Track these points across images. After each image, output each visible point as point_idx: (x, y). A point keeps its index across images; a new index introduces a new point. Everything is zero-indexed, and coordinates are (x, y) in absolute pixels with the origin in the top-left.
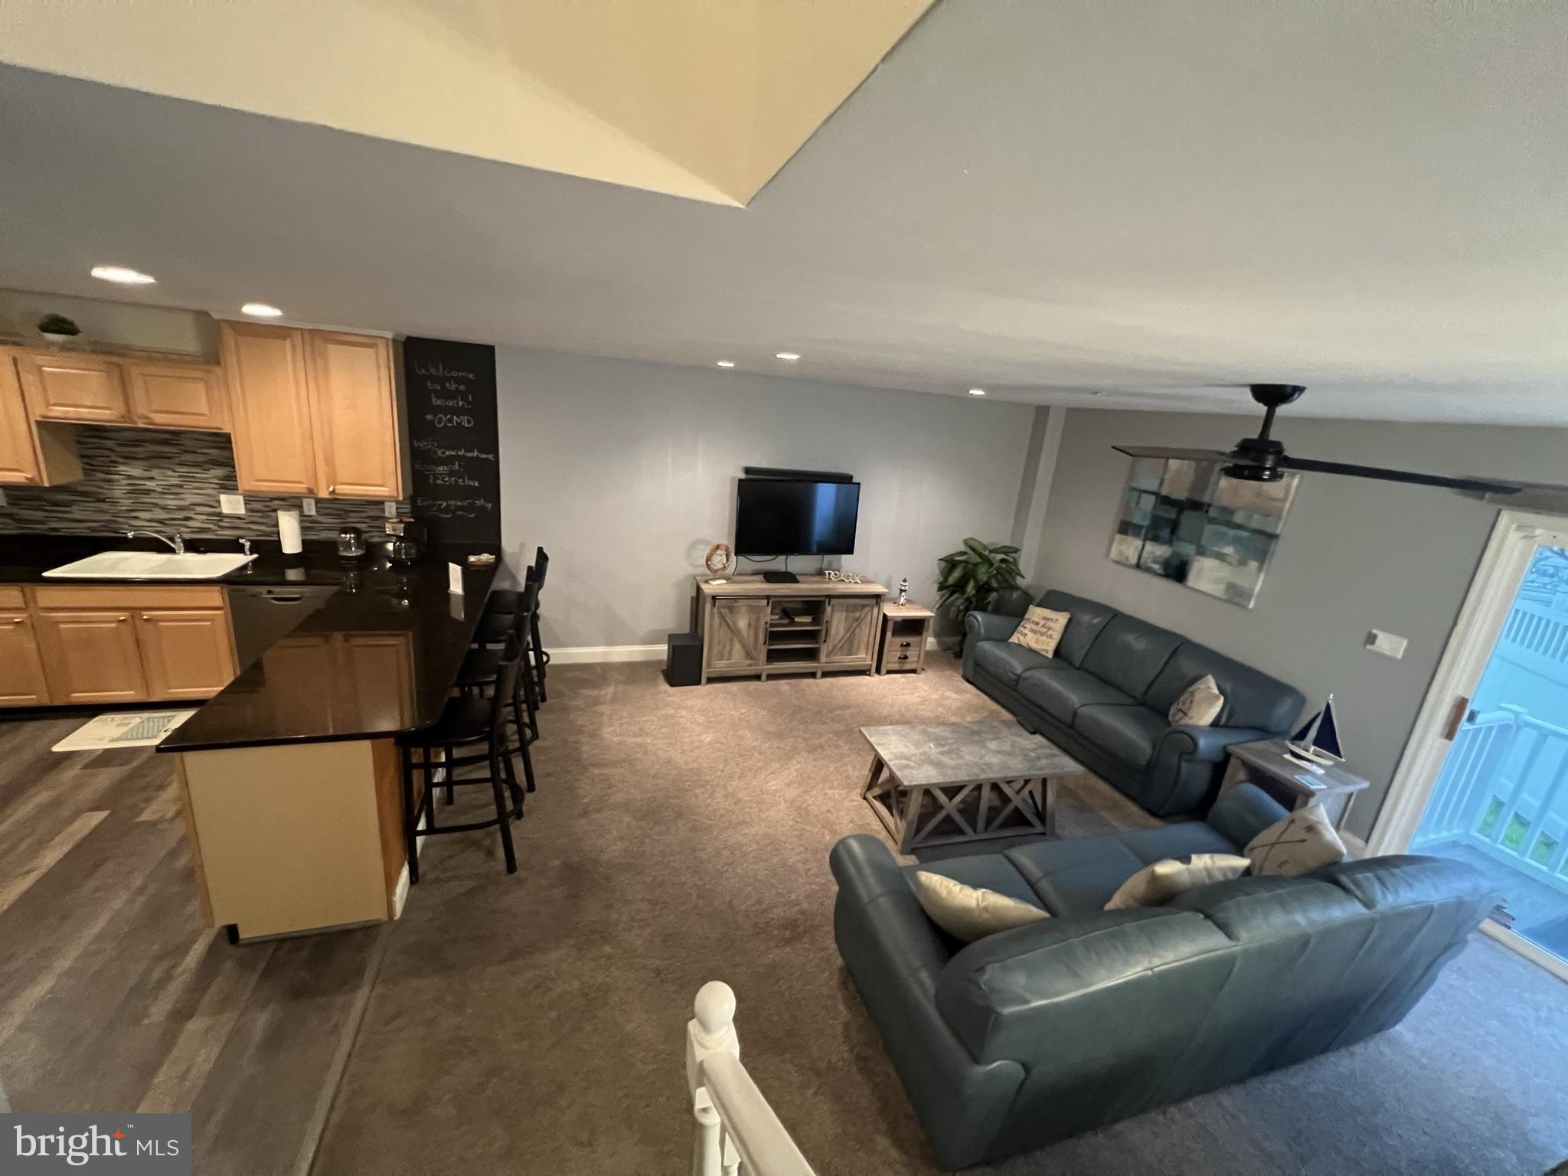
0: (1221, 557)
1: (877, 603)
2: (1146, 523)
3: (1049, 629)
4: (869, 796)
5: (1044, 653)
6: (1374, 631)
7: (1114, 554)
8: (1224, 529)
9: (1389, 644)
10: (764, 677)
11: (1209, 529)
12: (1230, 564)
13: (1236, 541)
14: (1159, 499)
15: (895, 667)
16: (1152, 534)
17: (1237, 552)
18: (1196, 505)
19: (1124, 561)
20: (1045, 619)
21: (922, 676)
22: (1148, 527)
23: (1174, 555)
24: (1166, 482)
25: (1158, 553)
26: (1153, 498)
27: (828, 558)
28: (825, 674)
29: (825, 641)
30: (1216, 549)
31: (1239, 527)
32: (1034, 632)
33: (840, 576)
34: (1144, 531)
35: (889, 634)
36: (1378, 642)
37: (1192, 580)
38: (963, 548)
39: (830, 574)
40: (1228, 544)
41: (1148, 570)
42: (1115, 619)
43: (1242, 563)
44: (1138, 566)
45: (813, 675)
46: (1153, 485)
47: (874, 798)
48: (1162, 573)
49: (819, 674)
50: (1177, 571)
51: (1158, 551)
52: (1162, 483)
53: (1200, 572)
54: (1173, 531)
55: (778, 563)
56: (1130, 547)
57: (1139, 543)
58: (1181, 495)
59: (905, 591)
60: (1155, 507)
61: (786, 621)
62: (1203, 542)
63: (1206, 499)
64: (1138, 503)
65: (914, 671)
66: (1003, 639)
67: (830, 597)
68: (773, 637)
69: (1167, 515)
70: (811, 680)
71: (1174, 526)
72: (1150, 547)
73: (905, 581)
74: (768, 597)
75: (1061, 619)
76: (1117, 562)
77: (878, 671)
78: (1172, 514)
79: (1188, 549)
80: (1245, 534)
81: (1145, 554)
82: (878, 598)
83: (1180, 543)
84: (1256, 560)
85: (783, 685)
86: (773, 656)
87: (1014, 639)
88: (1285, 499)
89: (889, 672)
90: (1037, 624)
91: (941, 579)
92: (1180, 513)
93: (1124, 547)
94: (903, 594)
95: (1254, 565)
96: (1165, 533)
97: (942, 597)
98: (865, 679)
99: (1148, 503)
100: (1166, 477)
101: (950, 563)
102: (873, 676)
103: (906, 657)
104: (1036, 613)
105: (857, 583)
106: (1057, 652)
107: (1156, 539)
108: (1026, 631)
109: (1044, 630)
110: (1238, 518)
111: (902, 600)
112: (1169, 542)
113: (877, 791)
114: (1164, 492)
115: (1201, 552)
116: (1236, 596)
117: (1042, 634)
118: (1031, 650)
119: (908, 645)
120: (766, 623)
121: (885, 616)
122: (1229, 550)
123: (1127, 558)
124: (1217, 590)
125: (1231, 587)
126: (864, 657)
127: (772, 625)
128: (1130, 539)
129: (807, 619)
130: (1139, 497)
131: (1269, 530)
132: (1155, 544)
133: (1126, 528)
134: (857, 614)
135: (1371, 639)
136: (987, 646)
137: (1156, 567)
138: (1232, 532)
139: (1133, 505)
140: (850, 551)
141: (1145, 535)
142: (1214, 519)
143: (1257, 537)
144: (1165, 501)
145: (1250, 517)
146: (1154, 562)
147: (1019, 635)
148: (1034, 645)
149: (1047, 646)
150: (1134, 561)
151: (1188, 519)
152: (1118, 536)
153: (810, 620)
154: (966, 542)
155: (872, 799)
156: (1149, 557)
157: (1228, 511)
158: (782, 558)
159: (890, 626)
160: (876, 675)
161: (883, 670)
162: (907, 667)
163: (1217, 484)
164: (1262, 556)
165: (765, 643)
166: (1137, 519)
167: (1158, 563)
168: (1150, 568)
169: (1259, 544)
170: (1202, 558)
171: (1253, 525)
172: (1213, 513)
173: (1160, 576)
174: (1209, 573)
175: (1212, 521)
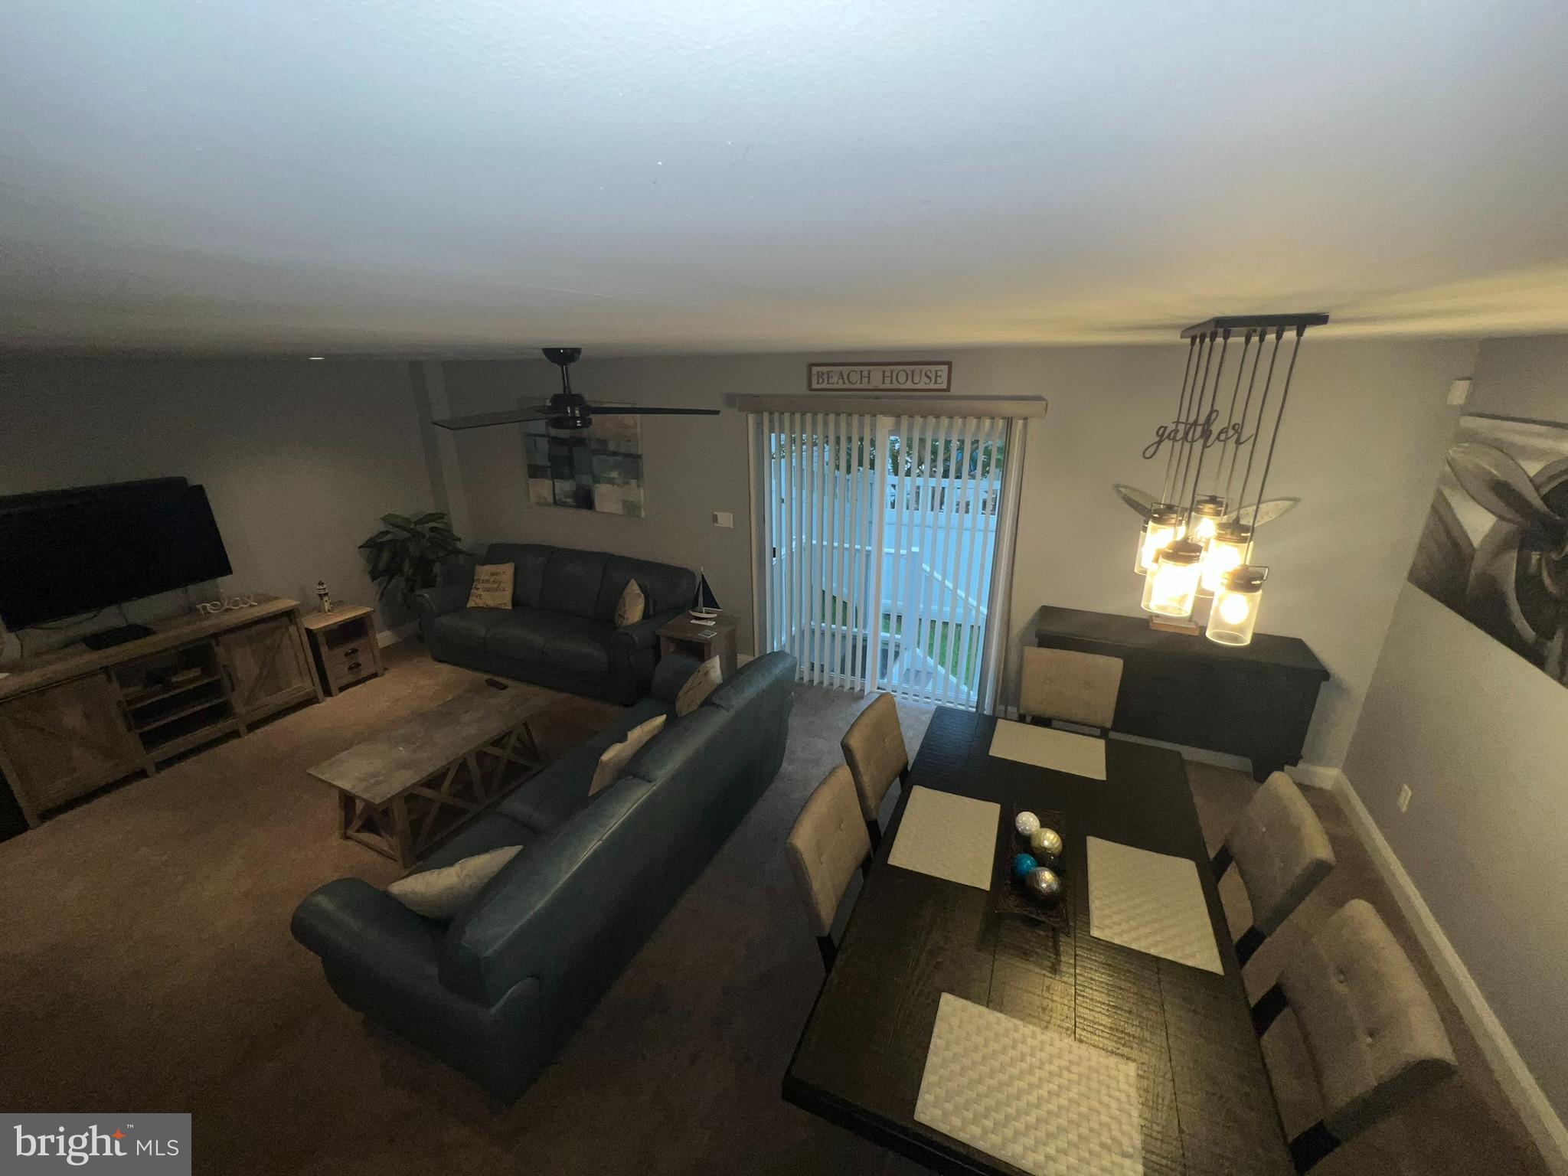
0: (611, 481)
1: (291, 621)
2: (548, 464)
3: (500, 583)
4: (350, 832)
5: (503, 607)
6: (715, 513)
7: (533, 498)
8: (605, 458)
9: (725, 519)
10: (151, 769)
11: (595, 460)
12: (618, 485)
13: (616, 466)
14: (550, 441)
15: (351, 679)
16: (556, 472)
17: (619, 474)
18: (579, 442)
19: (543, 501)
20: (493, 574)
21: (387, 676)
22: (551, 467)
23: (579, 487)
25: (567, 488)
26: (545, 440)
27: (192, 589)
28: (252, 727)
29: (233, 689)
30: (606, 475)
31: (614, 454)
32: (488, 590)
33: (222, 605)
34: (549, 472)
35: (324, 650)
36: (719, 520)
37: (598, 506)
38: (383, 528)
39: (204, 608)
40: (612, 470)
41: (565, 505)
42: (554, 556)
43: (626, 482)
44: (555, 503)
45: (235, 734)
46: (542, 430)
47: (358, 831)
48: (575, 504)
49: (242, 729)
50: (585, 500)
51: (565, 486)
52: (547, 425)
53: (601, 497)
54: (571, 466)
55: (110, 618)
56: (543, 488)
57: (548, 483)
59: (326, 594)
60: (550, 448)
61: (158, 687)
62: (596, 472)
63: (585, 434)
64: (536, 447)
65: (375, 675)
66: (459, 607)
67: (215, 636)
68: (138, 716)
69: (561, 454)
70: (234, 742)
71: (570, 462)
72: (558, 484)
73: (321, 584)
74: (105, 670)
75: (507, 571)
76: (538, 504)
77: (328, 693)
78: (565, 452)
79: (586, 480)
80: (620, 459)
81: (557, 492)
82: (290, 615)
83: (580, 476)
84: (634, 478)
85: (188, 766)
86: (150, 740)
87: (471, 604)
88: (635, 426)
89: (342, 689)
90: (488, 581)
91: (371, 568)
92: (570, 450)
93: (538, 489)
94: (326, 598)
95: (633, 482)
96: (565, 469)
97: (380, 585)
98: (315, 708)
99: (543, 445)
101: (373, 547)
102: (323, 701)
103: (358, 665)
104: (484, 571)
105: (251, 606)
106: (515, 602)
107: (560, 476)
108: (480, 592)
109: (495, 586)
110: (612, 447)
111: (327, 606)
112: (572, 477)
113: (357, 823)
114: (552, 433)
115: (597, 480)
116: (631, 509)
117: (495, 590)
118: (491, 609)
119: (355, 651)
120: (119, 703)
121: (308, 631)
122: (614, 474)
123: (545, 498)
124: (618, 508)
125: (625, 503)
126: (303, 684)
127: (130, 703)
128: (540, 481)
129: (194, 672)
130: (535, 442)
131: (634, 452)
132: (561, 481)
133: (535, 472)
134: (268, 642)
135: (715, 519)
136: (444, 620)
137: (569, 500)
138: (612, 459)
139: (533, 449)
140: (226, 570)
141: (551, 475)
142: (596, 450)
143: (628, 459)
144: (555, 441)
145: (618, 445)
146: (566, 496)
147: (474, 598)
148: (491, 603)
149: (502, 598)
150: (550, 499)
151: (577, 454)
152: (531, 480)
153: (199, 673)
154: (385, 519)
155: (357, 834)
156: (561, 494)
157: (603, 442)
158: (113, 609)
159: (321, 639)
160: (329, 700)
161: (334, 688)
162: (364, 674)
164: (637, 474)
165: (129, 730)
166: (540, 462)
167: (569, 497)
168: (565, 503)
169: (632, 465)
170: (598, 485)
171: (623, 450)
172: (594, 446)
173: (574, 507)
174: (608, 497)
175: (595, 452)
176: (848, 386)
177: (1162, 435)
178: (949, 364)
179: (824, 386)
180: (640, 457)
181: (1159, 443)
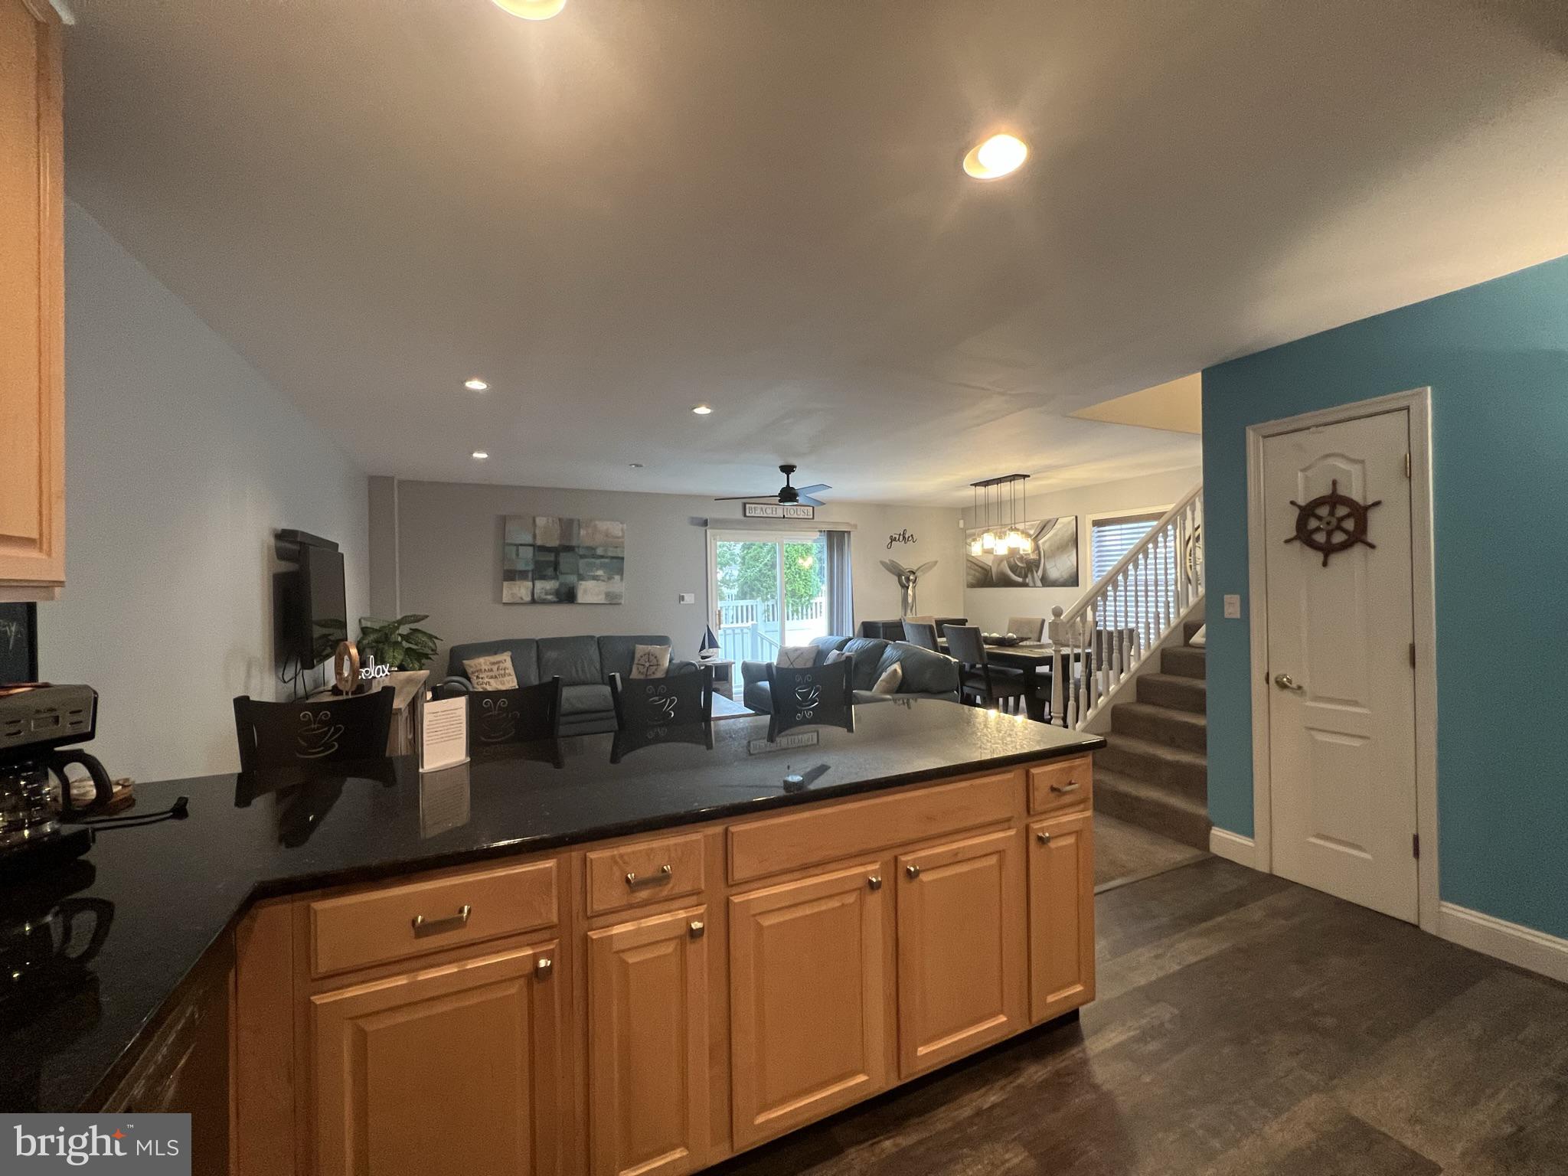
0: (595, 578)
2: (531, 567)
5: (514, 690)
6: (681, 595)
7: (506, 598)
8: (593, 560)
9: (690, 598)
11: (582, 562)
12: (603, 581)
13: (602, 566)
14: (536, 549)
16: (539, 573)
17: (605, 573)
18: (569, 549)
19: (520, 601)
20: (494, 664)
22: (533, 571)
23: (561, 584)
24: (538, 537)
25: (548, 587)
26: (531, 548)
30: (591, 574)
31: (602, 557)
32: (492, 677)
34: (530, 575)
36: (686, 598)
37: (580, 599)
40: (597, 569)
41: (544, 602)
43: (610, 578)
44: (533, 601)
46: (528, 539)
48: (555, 599)
50: (568, 596)
51: (545, 587)
52: (534, 536)
53: (585, 591)
54: (555, 569)
56: (522, 590)
57: (527, 584)
58: (554, 542)
60: (534, 555)
62: (581, 572)
63: (574, 543)
64: (517, 555)
69: (547, 559)
71: (556, 566)
72: (539, 584)
75: (504, 660)
76: (511, 604)
78: (551, 557)
79: (572, 579)
80: (607, 560)
81: (536, 591)
83: (564, 576)
84: (618, 574)
88: (623, 537)
90: (492, 670)
92: (556, 556)
93: (515, 590)
95: (617, 577)
96: (550, 571)
99: (527, 553)
100: (537, 532)
107: (543, 578)
109: (503, 672)
110: (599, 552)
112: (556, 578)
114: (539, 542)
115: (581, 578)
116: (613, 600)
117: (504, 675)
122: (600, 573)
123: (521, 598)
124: (601, 599)
125: (608, 595)
128: (518, 582)
130: (518, 550)
131: (620, 555)
132: (543, 581)
133: (511, 575)
135: (682, 598)
137: (549, 597)
138: (598, 561)
139: (514, 556)
141: (533, 577)
142: (584, 555)
143: (615, 561)
144: (542, 549)
145: (606, 550)
146: (546, 594)
149: (512, 682)
150: (528, 598)
151: (564, 558)
152: (505, 584)
156: (541, 593)
157: (593, 549)
163: (579, 533)
164: (620, 571)
166: (521, 566)
167: (550, 594)
168: (545, 599)
169: (616, 564)
170: (583, 582)
171: (610, 554)
172: (581, 552)
173: (554, 602)
174: (590, 591)
175: (582, 557)
176: (765, 515)
177: (893, 539)
178: (813, 508)
179: (753, 515)
180: (623, 558)
181: (891, 542)
